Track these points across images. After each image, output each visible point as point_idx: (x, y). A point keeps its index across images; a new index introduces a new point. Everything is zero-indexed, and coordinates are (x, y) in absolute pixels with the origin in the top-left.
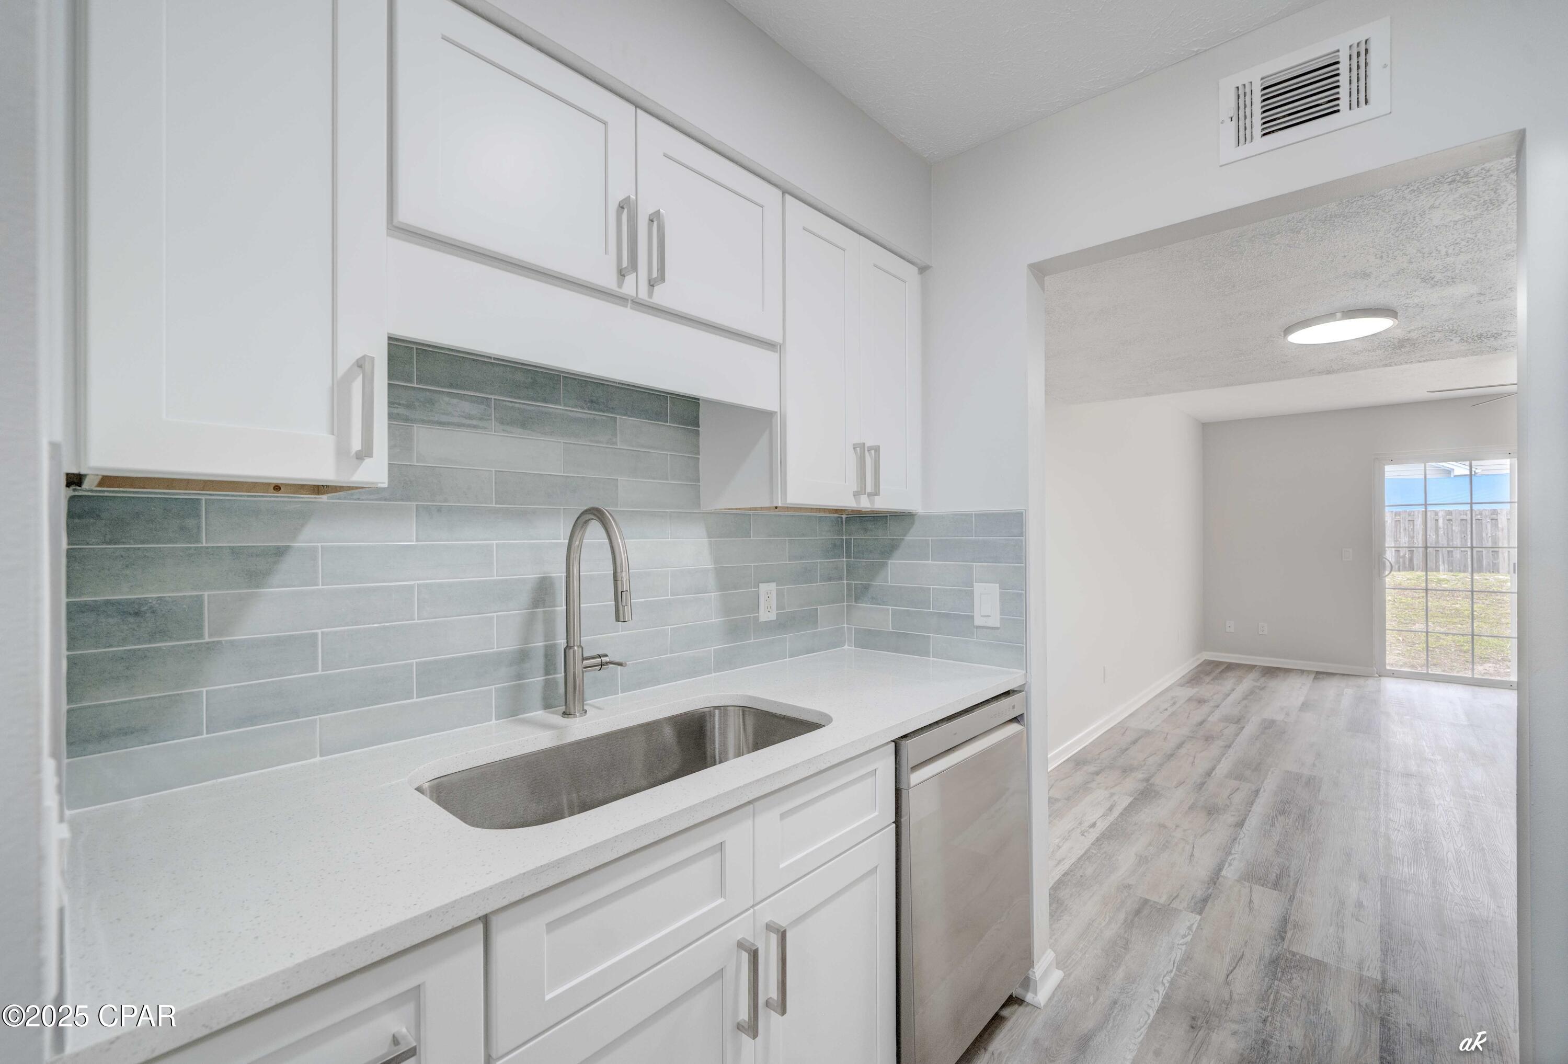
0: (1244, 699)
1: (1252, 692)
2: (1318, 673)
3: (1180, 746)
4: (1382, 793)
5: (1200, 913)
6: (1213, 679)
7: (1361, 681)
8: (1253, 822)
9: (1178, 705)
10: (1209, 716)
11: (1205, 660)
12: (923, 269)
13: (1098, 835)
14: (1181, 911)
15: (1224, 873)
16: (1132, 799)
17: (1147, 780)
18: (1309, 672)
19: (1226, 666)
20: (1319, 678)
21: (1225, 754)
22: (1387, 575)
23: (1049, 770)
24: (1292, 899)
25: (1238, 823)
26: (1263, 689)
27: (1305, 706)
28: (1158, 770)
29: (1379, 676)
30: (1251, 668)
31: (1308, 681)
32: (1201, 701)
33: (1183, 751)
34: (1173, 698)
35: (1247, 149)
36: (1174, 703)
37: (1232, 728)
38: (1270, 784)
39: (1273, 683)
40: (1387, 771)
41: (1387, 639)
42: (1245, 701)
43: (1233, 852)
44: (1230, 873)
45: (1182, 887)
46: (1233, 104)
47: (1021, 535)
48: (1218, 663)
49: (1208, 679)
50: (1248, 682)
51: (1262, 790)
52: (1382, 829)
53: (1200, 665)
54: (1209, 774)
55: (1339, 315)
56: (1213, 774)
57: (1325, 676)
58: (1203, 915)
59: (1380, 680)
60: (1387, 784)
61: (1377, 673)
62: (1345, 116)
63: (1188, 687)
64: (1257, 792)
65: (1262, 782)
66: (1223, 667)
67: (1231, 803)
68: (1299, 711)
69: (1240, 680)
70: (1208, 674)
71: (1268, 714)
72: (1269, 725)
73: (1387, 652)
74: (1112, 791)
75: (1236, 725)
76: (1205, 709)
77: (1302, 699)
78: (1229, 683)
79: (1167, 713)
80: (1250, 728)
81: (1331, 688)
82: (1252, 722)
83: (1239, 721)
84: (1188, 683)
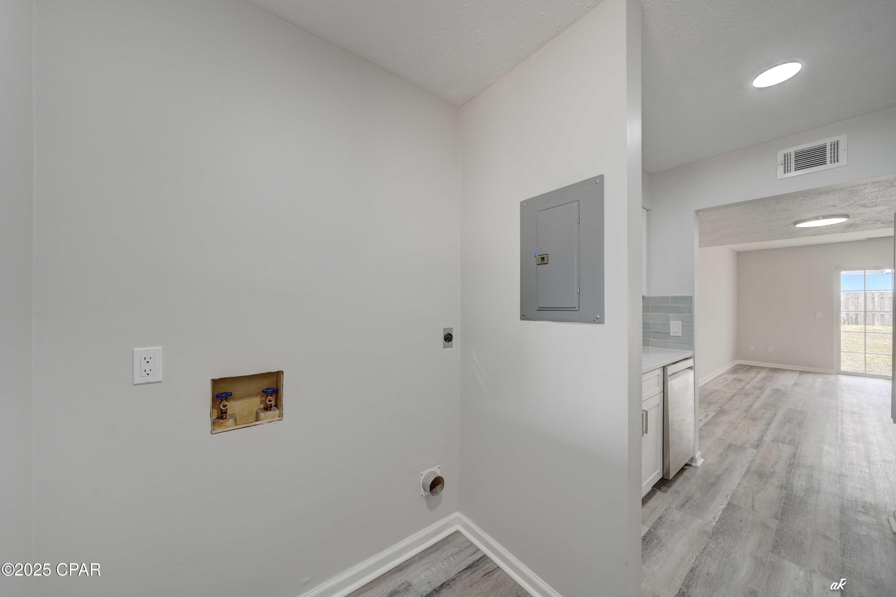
0: (762, 380)
1: (766, 378)
2: (801, 372)
3: (734, 396)
4: (839, 418)
5: (757, 449)
6: (743, 372)
7: (826, 376)
8: (774, 425)
9: (728, 381)
10: (745, 386)
11: (738, 364)
12: (648, 211)
13: (704, 423)
14: (748, 448)
15: (764, 438)
16: (716, 413)
17: (721, 407)
18: (796, 371)
19: (749, 367)
20: (802, 374)
21: (757, 400)
22: (842, 325)
23: (699, 386)
24: (797, 448)
25: (768, 424)
26: (772, 377)
27: (795, 384)
28: (725, 404)
29: (837, 374)
30: (763, 368)
31: (797, 375)
32: (740, 380)
33: (735, 398)
34: (725, 378)
35: (788, 175)
36: (726, 380)
37: (758, 392)
38: (781, 412)
39: (777, 375)
40: (842, 411)
41: (841, 358)
42: (763, 381)
43: (767, 432)
44: (767, 438)
45: (746, 441)
46: (783, 159)
47: (691, 304)
48: (746, 366)
49: (741, 372)
50: (763, 374)
51: (777, 414)
52: (840, 430)
53: (736, 366)
54: (750, 406)
55: (821, 218)
56: (752, 407)
57: (805, 373)
58: (758, 450)
59: (837, 376)
60: (842, 416)
61: (835, 373)
62: (829, 165)
63: (731, 374)
64: (775, 414)
65: (777, 411)
66: (748, 367)
67: (763, 417)
68: (793, 386)
69: (758, 373)
70: (741, 369)
71: (776, 386)
72: (777, 391)
73: (841, 365)
74: (705, 410)
75: (760, 390)
76: (742, 384)
77: (793, 382)
78: (753, 374)
79: (724, 384)
80: (767, 392)
81: (809, 379)
82: (768, 389)
83: (762, 389)
84: (731, 373)
